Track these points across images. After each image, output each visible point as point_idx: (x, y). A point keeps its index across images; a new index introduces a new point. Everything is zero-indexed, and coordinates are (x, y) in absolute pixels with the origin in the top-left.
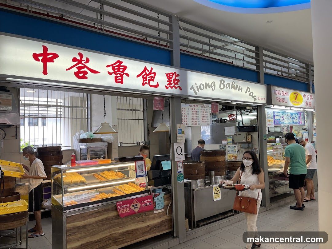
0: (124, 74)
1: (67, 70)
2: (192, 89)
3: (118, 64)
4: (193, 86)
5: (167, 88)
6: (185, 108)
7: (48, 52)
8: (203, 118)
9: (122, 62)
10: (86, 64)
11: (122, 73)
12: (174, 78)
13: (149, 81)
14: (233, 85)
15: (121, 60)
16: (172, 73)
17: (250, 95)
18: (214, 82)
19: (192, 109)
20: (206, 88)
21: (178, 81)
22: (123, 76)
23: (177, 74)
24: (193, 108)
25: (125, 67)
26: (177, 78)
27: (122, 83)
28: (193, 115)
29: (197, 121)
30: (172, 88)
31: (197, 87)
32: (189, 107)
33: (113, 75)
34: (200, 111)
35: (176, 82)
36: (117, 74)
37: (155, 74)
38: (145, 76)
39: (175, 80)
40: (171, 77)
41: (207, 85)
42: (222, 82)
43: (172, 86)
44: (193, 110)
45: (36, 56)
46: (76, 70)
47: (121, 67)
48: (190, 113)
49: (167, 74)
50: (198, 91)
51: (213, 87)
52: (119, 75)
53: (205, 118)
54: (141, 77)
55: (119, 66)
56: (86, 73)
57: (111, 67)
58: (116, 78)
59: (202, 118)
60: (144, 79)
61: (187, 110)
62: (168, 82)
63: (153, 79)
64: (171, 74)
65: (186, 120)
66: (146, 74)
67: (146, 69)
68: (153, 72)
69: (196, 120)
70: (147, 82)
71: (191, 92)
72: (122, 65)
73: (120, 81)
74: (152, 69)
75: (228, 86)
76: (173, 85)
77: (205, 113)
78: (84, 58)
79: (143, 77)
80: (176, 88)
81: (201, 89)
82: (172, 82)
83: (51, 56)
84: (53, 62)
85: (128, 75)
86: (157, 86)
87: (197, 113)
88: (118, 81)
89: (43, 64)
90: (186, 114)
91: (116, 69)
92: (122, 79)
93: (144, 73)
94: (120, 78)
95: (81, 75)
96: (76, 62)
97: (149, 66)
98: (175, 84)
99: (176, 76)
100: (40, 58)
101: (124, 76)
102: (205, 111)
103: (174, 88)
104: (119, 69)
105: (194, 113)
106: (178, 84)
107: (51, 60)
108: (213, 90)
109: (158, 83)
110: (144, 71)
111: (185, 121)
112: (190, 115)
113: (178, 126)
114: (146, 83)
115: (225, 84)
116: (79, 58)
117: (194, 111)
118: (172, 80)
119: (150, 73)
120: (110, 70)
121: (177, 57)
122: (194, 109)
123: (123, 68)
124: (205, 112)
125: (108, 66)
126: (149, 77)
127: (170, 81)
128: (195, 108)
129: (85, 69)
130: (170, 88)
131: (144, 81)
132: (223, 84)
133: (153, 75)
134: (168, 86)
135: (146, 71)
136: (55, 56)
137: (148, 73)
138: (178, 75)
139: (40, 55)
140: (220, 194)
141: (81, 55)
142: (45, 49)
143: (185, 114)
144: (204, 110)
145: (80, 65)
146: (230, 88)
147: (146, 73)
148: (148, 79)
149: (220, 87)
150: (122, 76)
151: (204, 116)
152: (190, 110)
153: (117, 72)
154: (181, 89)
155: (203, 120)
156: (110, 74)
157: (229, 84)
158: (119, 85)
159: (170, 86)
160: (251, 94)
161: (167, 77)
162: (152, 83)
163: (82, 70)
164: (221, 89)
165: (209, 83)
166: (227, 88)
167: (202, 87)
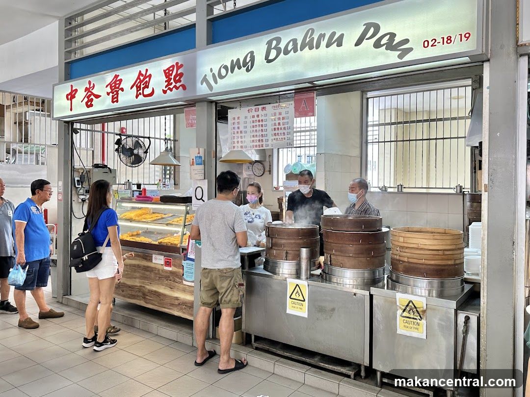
1: (82, 101)
2: (204, 83)
3: (115, 79)
4: (206, 75)
5: (165, 92)
6: (238, 118)
7: (73, 89)
8: (276, 132)
10: (93, 91)
11: (118, 90)
13: (144, 89)
14: (308, 40)
15: (117, 73)
16: (173, 66)
17: (377, 45)
18: (252, 53)
19: (253, 117)
20: (232, 72)
21: (181, 75)
23: (179, 65)
24: (255, 114)
25: (121, 80)
26: (179, 71)
27: (117, 101)
28: (255, 129)
29: (264, 139)
30: (171, 90)
31: (214, 75)
32: (247, 114)
33: (111, 94)
34: (269, 117)
35: (177, 79)
36: (113, 93)
37: (150, 76)
38: (139, 84)
39: (176, 76)
40: (171, 72)
41: (236, 65)
42: (274, 43)
43: (171, 87)
44: (256, 118)
46: (87, 100)
48: (249, 125)
49: (165, 71)
50: (216, 82)
51: (248, 64)
52: (115, 93)
53: (282, 131)
54: (135, 88)
55: (116, 82)
56: (92, 100)
57: (109, 86)
58: (113, 97)
59: (274, 132)
60: (138, 88)
61: (242, 120)
62: (167, 83)
63: (147, 84)
64: (171, 69)
65: (240, 140)
67: (140, 73)
68: (147, 75)
69: (260, 138)
70: (141, 91)
71: (202, 89)
72: (119, 78)
74: (147, 70)
75: (290, 47)
76: (174, 84)
77: (281, 122)
78: (92, 85)
79: (137, 86)
80: (177, 88)
81: (221, 77)
82: (172, 81)
83: (74, 92)
84: (75, 97)
85: (122, 90)
86: (153, 94)
87: (264, 123)
88: (114, 100)
89: (70, 102)
90: (242, 129)
92: (117, 98)
93: (139, 80)
94: (116, 96)
95: (89, 104)
96: (87, 92)
97: (142, 68)
98: (176, 82)
99: (178, 68)
100: (69, 97)
101: (120, 92)
102: (284, 115)
103: (174, 89)
104: (115, 85)
105: (257, 123)
106: (180, 81)
108: (248, 70)
109: (153, 89)
110: (138, 78)
111: (238, 142)
112: (249, 129)
114: (140, 94)
115: (282, 46)
116: (88, 86)
117: (258, 119)
118: (172, 77)
119: (145, 77)
120: (109, 90)
122: (258, 116)
123: (118, 82)
124: (283, 118)
125: (107, 86)
126: (143, 85)
128: (260, 112)
129: (92, 97)
130: (168, 91)
131: (137, 91)
132: (276, 48)
133: (147, 79)
134: (167, 88)
135: (141, 77)
136: (76, 91)
138: (182, 66)
139: (69, 94)
140: (306, 303)
141: (90, 83)
142: (72, 87)
143: (238, 128)
144: (280, 114)
145: (89, 93)
146: (296, 51)
148: (142, 86)
149: (267, 57)
150: (117, 94)
151: (279, 127)
152: (249, 120)
153: (113, 89)
154: (184, 87)
155: (277, 137)
156: (108, 94)
157: (295, 41)
158: (116, 105)
159: (169, 88)
160: (384, 41)
161: (166, 74)
162: (147, 91)
163: (90, 98)
164: (269, 61)
165: (238, 60)
166: (286, 52)
167: (223, 72)
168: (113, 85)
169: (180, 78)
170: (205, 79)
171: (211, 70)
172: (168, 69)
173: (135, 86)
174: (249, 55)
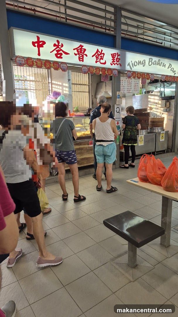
0: (84, 54)
1: (51, 52)
2: (129, 66)
3: (81, 47)
4: (129, 63)
5: (112, 64)
6: (122, 80)
7: (40, 40)
8: (135, 88)
9: (83, 46)
10: (62, 48)
11: (83, 54)
12: (116, 57)
13: (100, 59)
14: (159, 63)
15: (82, 44)
17: (171, 70)
18: (145, 60)
20: (139, 65)
21: (119, 59)
22: (84, 56)
23: (118, 54)
25: (85, 50)
26: (118, 57)
28: (128, 86)
30: (115, 64)
31: (132, 64)
32: (125, 79)
34: (133, 82)
35: (118, 60)
36: (80, 55)
37: (104, 54)
38: (97, 56)
39: (117, 59)
40: (114, 56)
41: (140, 63)
42: (151, 60)
43: (115, 63)
45: (34, 43)
46: (56, 52)
47: (82, 50)
48: (126, 84)
49: (112, 54)
50: (133, 67)
51: (143, 63)
52: (81, 56)
53: (137, 88)
55: (81, 49)
56: (61, 54)
57: (76, 50)
58: (79, 57)
60: (97, 58)
61: (124, 82)
63: (102, 58)
64: (115, 54)
66: (98, 55)
67: (98, 50)
68: (102, 53)
69: (130, 89)
70: (99, 60)
71: (128, 68)
72: (83, 48)
73: (82, 60)
74: (102, 50)
75: (155, 63)
77: (136, 84)
78: (60, 44)
79: (96, 56)
80: (118, 65)
81: (135, 66)
82: (115, 60)
83: (42, 43)
84: (43, 47)
85: (86, 55)
86: (105, 63)
87: (131, 84)
88: (81, 60)
89: (37, 48)
90: (123, 85)
91: (79, 51)
94: (82, 57)
95: (59, 56)
96: (56, 47)
97: (100, 48)
98: (117, 61)
99: (118, 55)
100: (36, 45)
103: (116, 64)
104: (81, 51)
105: (129, 84)
106: (119, 62)
107: (42, 46)
108: (143, 66)
109: (105, 61)
110: (97, 52)
111: (122, 90)
112: (126, 86)
113: (118, 93)
115: (153, 61)
116: (57, 44)
117: (129, 82)
118: (115, 58)
119: (101, 54)
120: (76, 52)
121: (119, 41)
123: (83, 50)
125: (74, 49)
127: (113, 60)
128: (130, 80)
129: (61, 52)
130: (113, 64)
132: (151, 61)
133: (102, 55)
134: (112, 63)
135: (98, 52)
136: (44, 43)
137: (99, 53)
139: (36, 42)
140: (143, 141)
141: (58, 42)
142: (38, 38)
144: (136, 82)
145: (58, 49)
146: (156, 65)
147: (98, 53)
148: (99, 58)
149: (149, 63)
151: (136, 86)
152: (126, 82)
153: (80, 53)
154: (121, 65)
155: (135, 90)
156: (76, 54)
157: (156, 61)
158: (81, 63)
159: (114, 63)
161: (112, 56)
162: (102, 61)
163: (59, 52)
164: (149, 65)
165: (141, 61)
166: (154, 64)
167: (136, 64)
168: (79, 50)
169: (119, 60)
170: (129, 64)
171: (132, 62)
172: (113, 54)
173: (95, 56)
174: (144, 61)
